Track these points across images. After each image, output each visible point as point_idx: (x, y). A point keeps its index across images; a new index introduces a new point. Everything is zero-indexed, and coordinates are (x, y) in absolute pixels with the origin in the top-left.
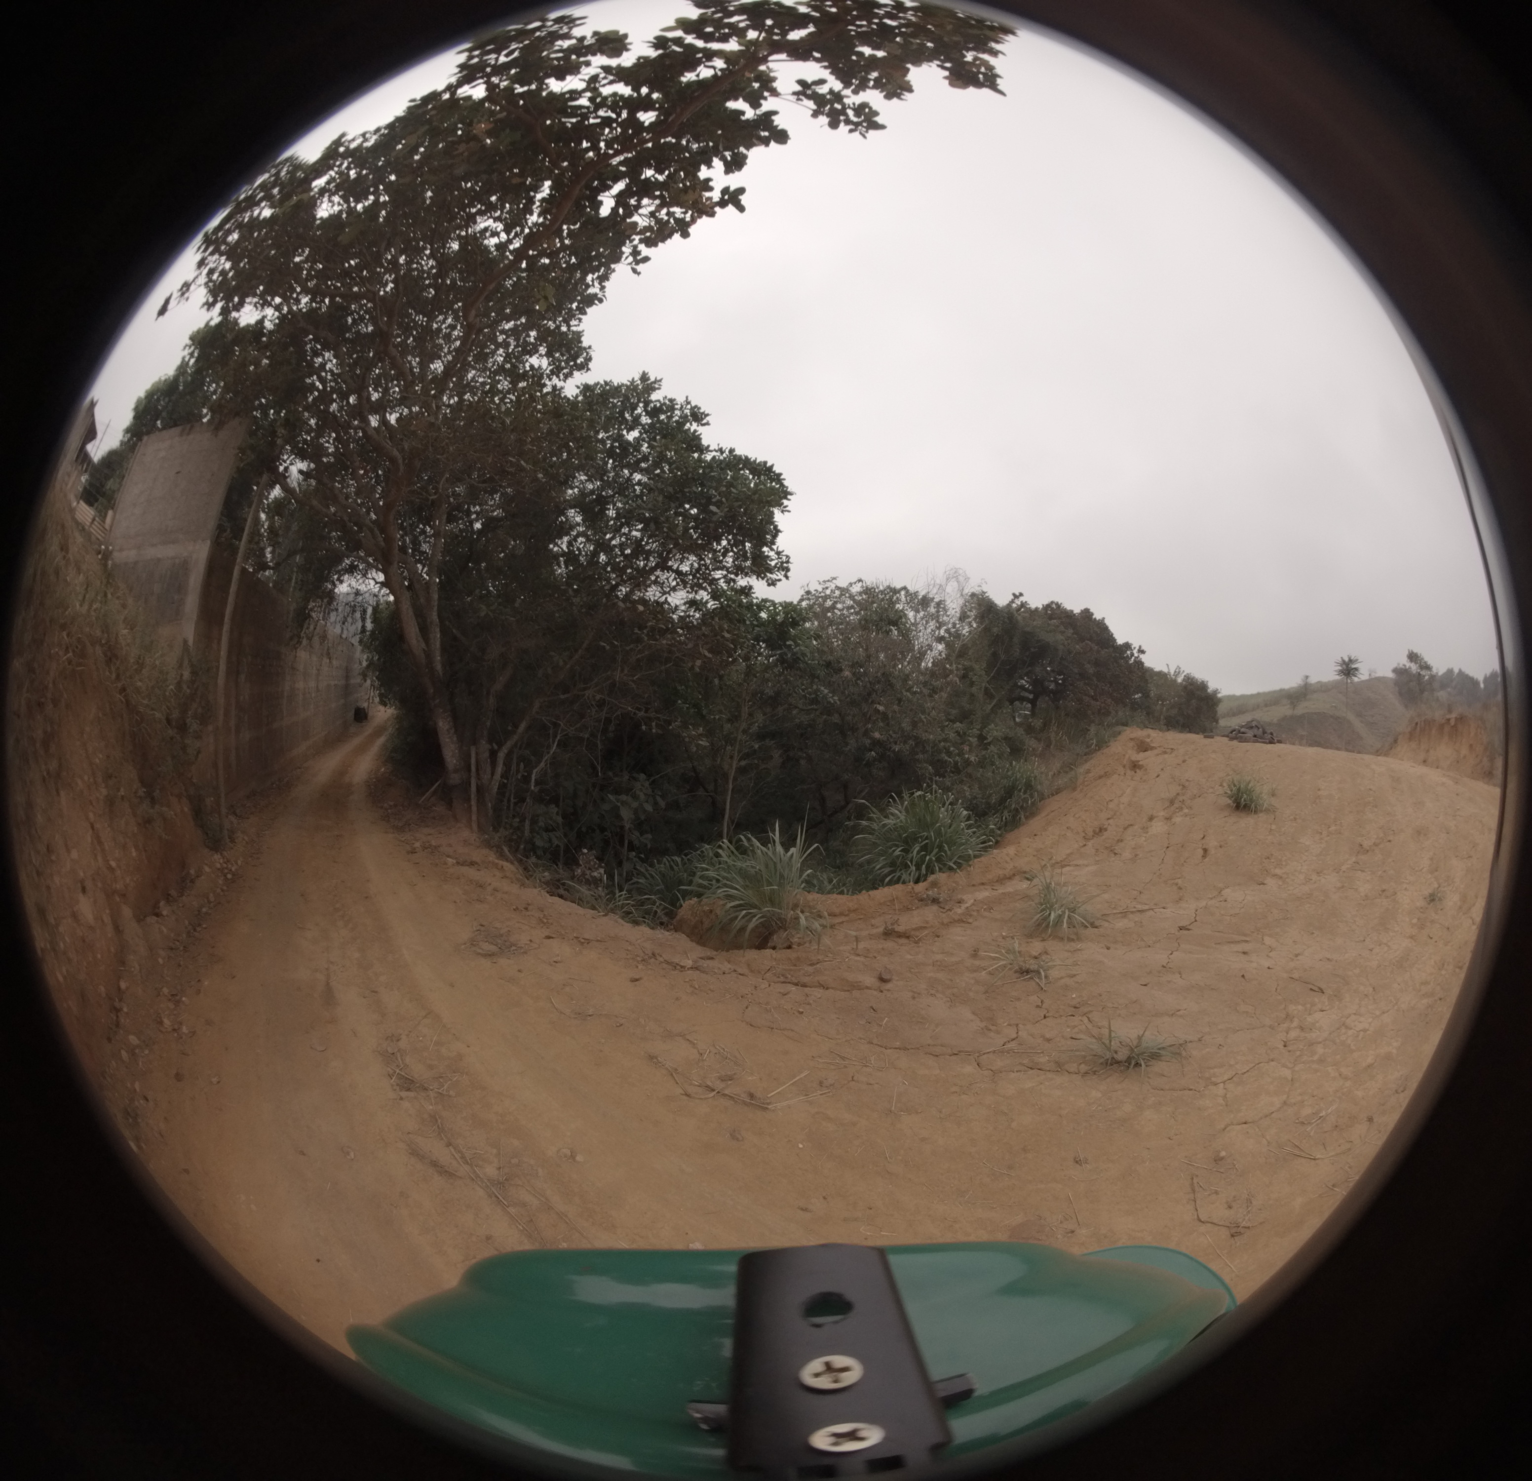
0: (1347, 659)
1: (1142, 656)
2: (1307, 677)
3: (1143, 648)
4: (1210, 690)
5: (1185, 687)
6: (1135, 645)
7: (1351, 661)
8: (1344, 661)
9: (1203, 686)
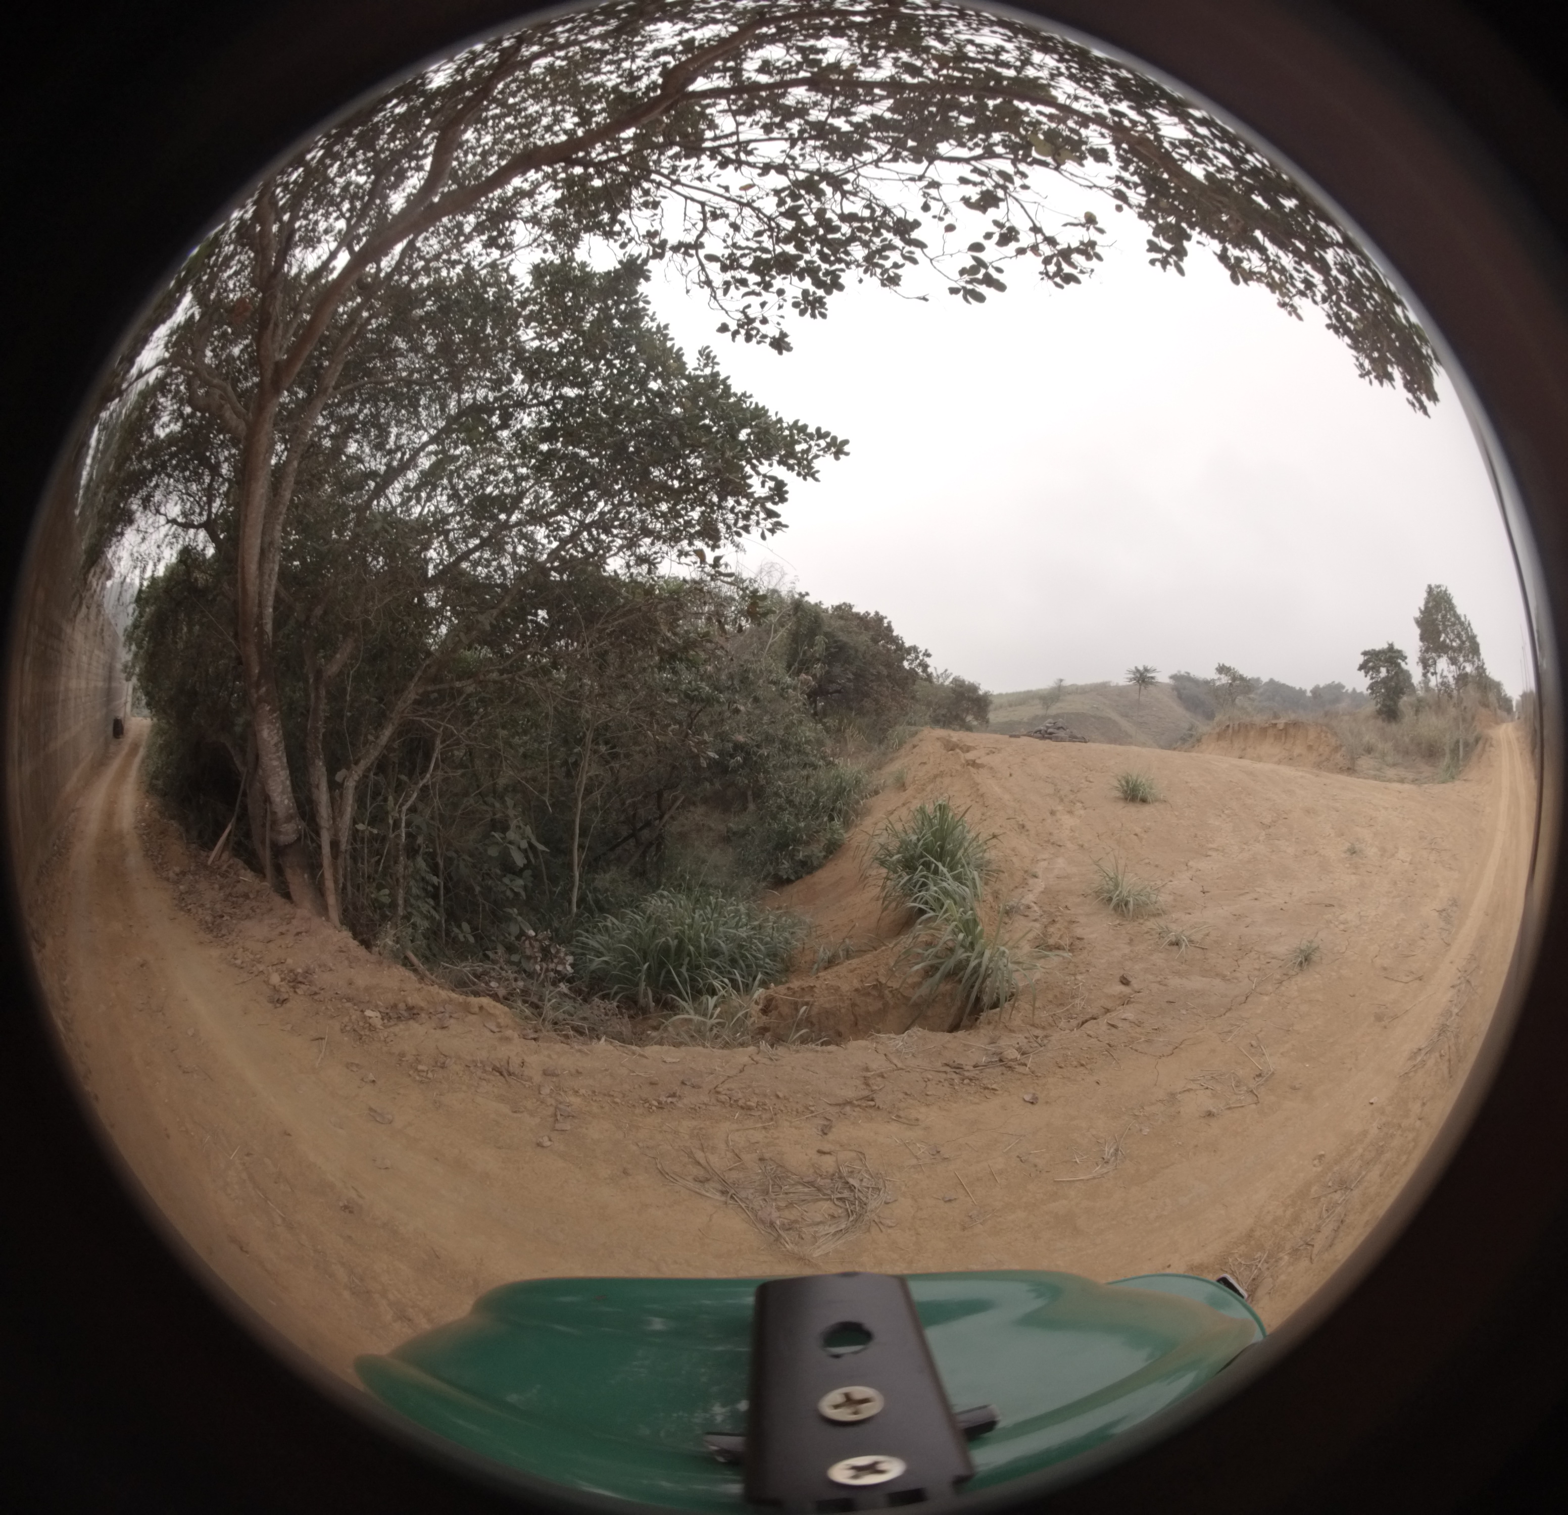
0: (1141, 668)
1: (927, 659)
2: (1061, 680)
3: (930, 651)
4: (981, 692)
5: (954, 690)
6: (922, 648)
7: (1146, 670)
8: (1138, 670)
9: (973, 688)
